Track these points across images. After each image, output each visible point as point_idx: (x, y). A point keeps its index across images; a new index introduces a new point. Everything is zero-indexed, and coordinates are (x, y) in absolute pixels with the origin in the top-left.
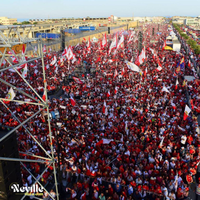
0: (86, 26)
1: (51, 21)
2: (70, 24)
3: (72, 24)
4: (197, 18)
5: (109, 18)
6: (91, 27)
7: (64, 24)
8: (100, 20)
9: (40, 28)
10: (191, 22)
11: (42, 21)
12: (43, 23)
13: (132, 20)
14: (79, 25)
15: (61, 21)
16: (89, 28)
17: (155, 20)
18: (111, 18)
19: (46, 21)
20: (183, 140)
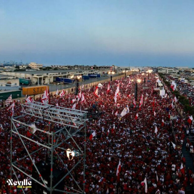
0: (94, 73)
1: (67, 68)
2: (82, 71)
3: (83, 72)
4: (175, 68)
5: (111, 67)
6: (97, 75)
7: (77, 71)
8: (104, 68)
9: (59, 74)
10: (171, 72)
11: (60, 67)
12: (61, 69)
13: (128, 69)
14: (88, 72)
15: (74, 68)
16: (96, 75)
17: (145, 69)
18: (113, 67)
19: (63, 67)
20: (173, 167)
